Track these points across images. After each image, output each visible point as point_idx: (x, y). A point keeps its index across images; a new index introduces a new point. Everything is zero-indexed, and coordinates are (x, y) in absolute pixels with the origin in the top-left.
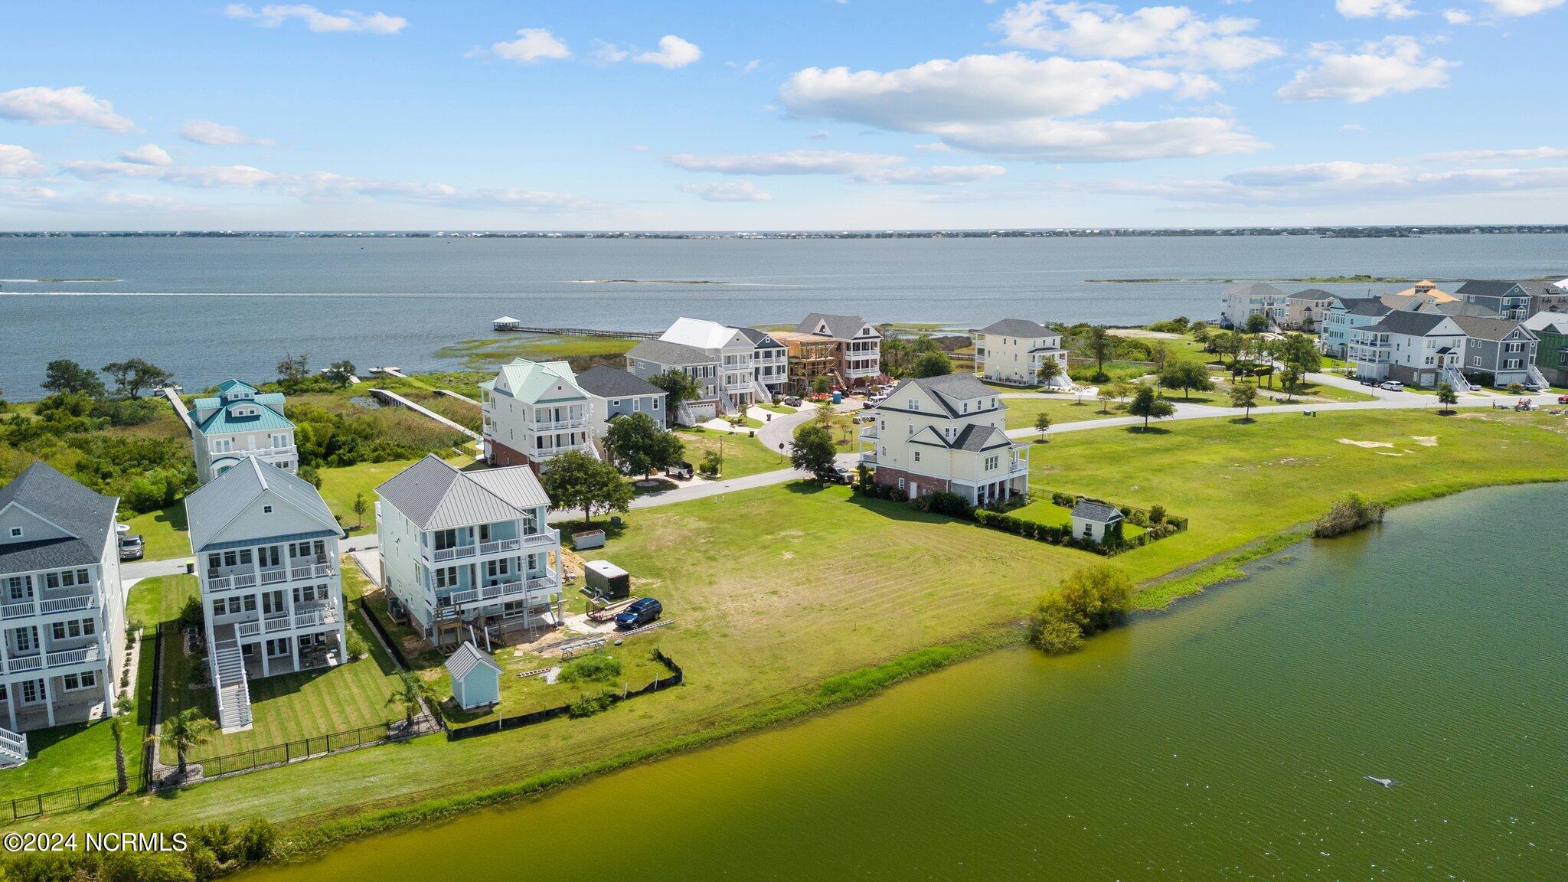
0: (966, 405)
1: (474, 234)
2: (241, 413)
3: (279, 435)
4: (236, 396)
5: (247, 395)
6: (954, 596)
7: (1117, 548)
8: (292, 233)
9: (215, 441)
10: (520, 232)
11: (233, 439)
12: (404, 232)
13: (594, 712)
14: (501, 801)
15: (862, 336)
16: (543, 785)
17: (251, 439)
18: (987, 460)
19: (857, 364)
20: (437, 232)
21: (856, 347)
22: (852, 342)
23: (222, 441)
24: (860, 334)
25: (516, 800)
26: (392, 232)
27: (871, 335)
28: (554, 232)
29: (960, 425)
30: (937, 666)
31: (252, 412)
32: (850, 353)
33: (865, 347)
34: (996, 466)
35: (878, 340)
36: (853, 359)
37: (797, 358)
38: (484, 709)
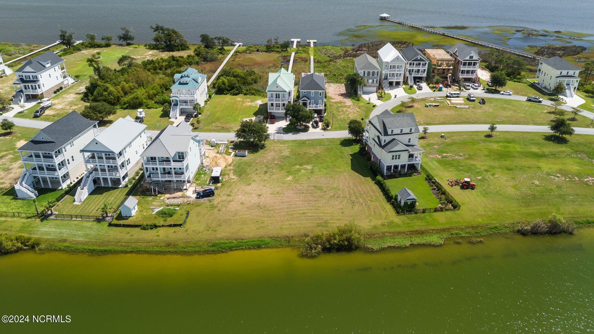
0: (392, 131)
2: (183, 82)
3: (192, 90)
4: (185, 75)
5: (188, 75)
6: (311, 216)
7: (406, 212)
9: (174, 90)
11: (179, 90)
13: (148, 229)
14: (92, 252)
15: (469, 59)
16: (106, 251)
17: (184, 91)
18: (393, 156)
19: (463, 72)
21: (465, 64)
22: (463, 61)
23: (176, 90)
24: (468, 58)
25: (96, 253)
27: (473, 59)
29: (388, 139)
30: (259, 247)
31: (186, 82)
32: (462, 66)
33: (470, 64)
34: (399, 158)
35: (478, 61)
36: (462, 69)
37: (435, 65)
38: (127, 218)
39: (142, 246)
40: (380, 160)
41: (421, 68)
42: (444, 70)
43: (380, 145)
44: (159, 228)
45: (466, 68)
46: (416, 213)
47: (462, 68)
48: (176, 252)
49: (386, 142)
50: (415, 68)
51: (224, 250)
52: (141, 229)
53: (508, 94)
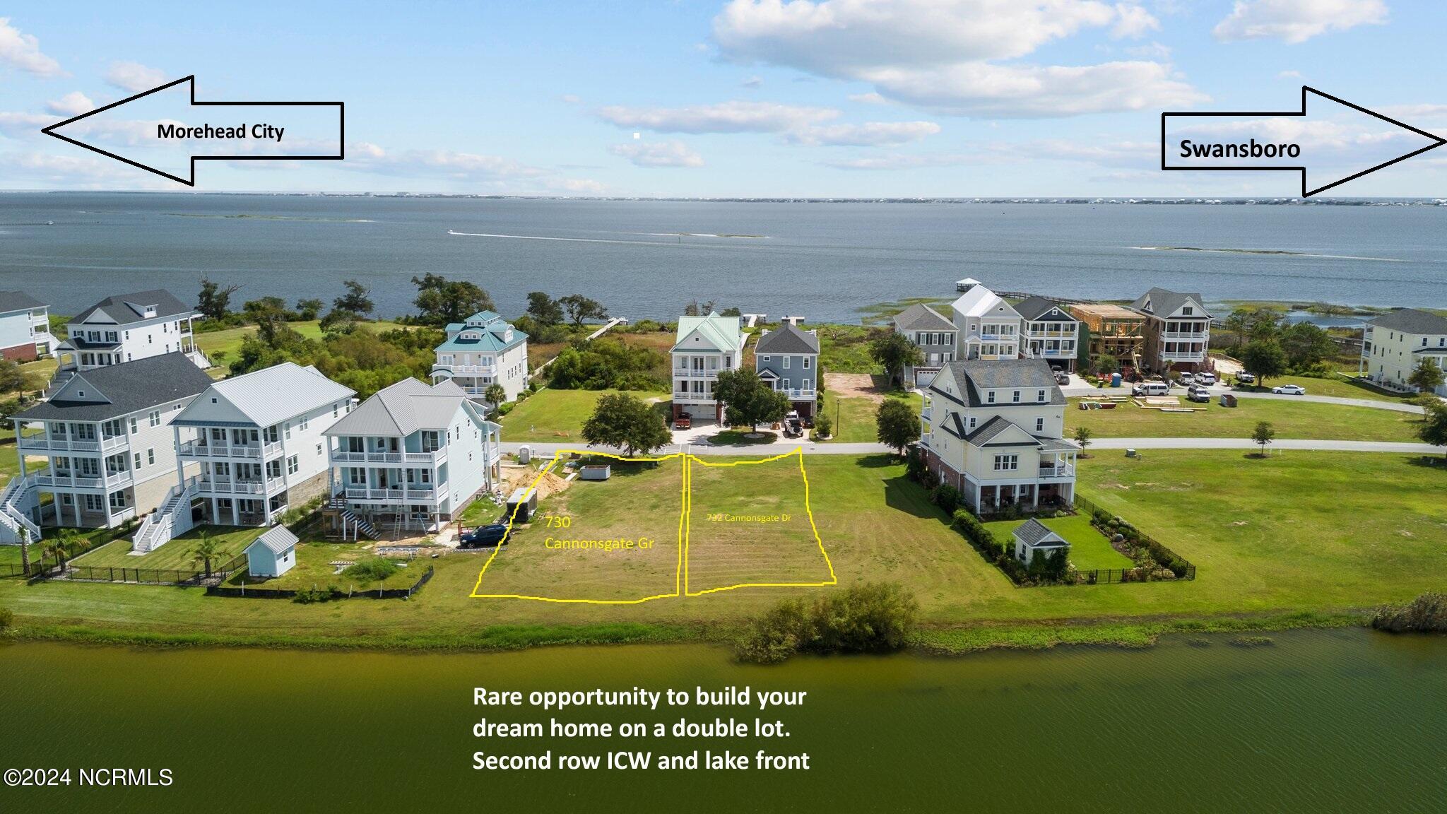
0: (992, 394)
1: (1131, 200)
2: (467, 337)
3: (487, 357)
4: (473, 323)
5: (480, 324)
8: (969, 199)
9: (442, 356)
10: (1176, 199)
11: (454, 356)
12: (1065, 199)
15: (1182, 315)
17: (467, 357)
18: (998, 459)
20: (1096, 199)
21: (1173, 328)
22: (1167, 321)
23: (447, 356)
24: (1179, 312)
26: (1054, 199)
27: (1193, 315)
28: (1213, 199)
31: (474, 337)
32: (1165, 333)
33: (1185, 328)
34: (1014, 466)
35: (1205, 321)
36: (1166, 340)
37: (1098, 333)
38: (261, 579)
39: (287, 635)
40: (963, 476)
41: (1062, 337)
42: (1121, 342)
43: (962, 435)
44: (342, 602)
45: (1178, 339)
46: (1070, 583)
47: (1166, 338)
48: (377, 646)
49: (977, 426)
50: (1046, 337)
51: (514, 646)
52: (295, 602)
53: (1293, 391)
